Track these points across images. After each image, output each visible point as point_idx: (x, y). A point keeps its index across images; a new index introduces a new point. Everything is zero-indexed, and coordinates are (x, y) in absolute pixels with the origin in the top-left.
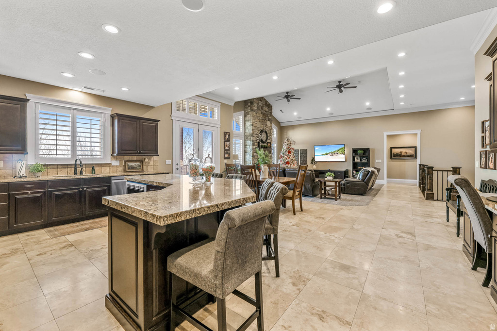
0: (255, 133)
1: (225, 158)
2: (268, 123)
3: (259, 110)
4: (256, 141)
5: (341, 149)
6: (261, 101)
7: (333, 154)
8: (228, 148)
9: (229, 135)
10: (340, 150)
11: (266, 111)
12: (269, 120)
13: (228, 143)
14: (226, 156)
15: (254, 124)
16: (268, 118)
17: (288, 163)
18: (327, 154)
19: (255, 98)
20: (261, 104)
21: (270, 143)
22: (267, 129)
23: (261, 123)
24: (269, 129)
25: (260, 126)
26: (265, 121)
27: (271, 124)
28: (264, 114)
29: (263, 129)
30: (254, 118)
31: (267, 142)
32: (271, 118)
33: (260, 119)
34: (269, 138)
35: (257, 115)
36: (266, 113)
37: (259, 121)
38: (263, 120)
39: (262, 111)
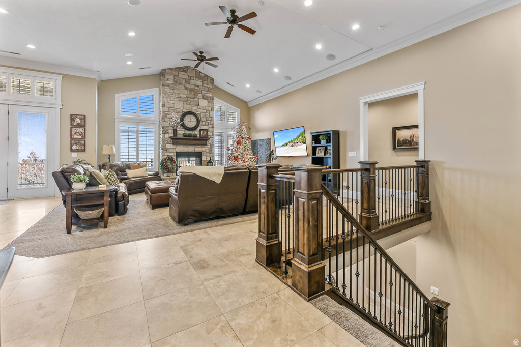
0: (168, 116)
1: (73, 150)
2: (204, 103)
3: (181, 84)
4: (171, 128)
5: (301, 134)
6: (184, 71)
7: (293, 143)
8: (80, 137)
9: (84, 119)
10: (299, 136)
11: (196, 86)
12: (204, 98)
13: (80, 130)
14: (76, 147)
15: (166, 104)
16: (203, 96)
17: (236, 158)
18: (287, 144)
19: (169, 69)
20: (182, 75)
21: (206, 130)
22: (199, 110)
23: (184, 103)
24: (205, 111)
25: (181, 107)
26: (196, 99)
27: (210, 104)
28: (191, 90)
29: (188, 111)
30: (167, 96)
31: (198, 129)
32: (211, 95)
33: (180, 97)
34: (204, 123)
35: (175, 92)
36: (196, 88)
37: (178, 99)
38: (189, 99)
39: (187, 86)
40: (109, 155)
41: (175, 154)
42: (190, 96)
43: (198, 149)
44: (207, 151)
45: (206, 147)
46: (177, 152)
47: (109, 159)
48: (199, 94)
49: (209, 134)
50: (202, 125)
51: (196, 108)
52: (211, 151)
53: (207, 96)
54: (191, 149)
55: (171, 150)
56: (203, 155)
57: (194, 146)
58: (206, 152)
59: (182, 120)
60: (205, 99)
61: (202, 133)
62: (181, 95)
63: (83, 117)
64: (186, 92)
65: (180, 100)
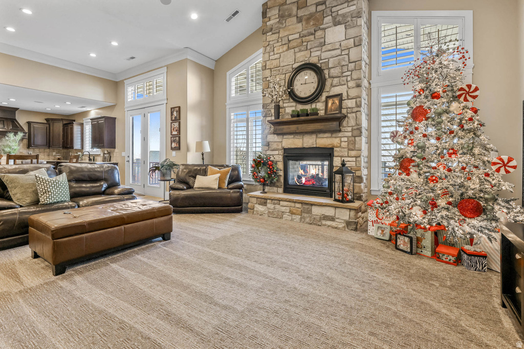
1: (172, 149)
2: (336, 35)
8: (176, 133)
9: (179, 112)
12: (336, 23)
13: (176, 125)
14: (174, 145)
15: (268, 63)
21: (340, 96)
23: (297, 50)
24: (338, 52)
25: (290, 60)
26: (319, 33)
27: (352, 32)
28: (310, 17)
29: (303, 63)
30: (268, 48)
31: (323, 98)
32: (354, 8)
33: (289, 41)
34: (336, 81)
35: (280, 36)
36: (320, 8)
37: (285, 47)
38: (304, 39)
39: (301, 13)
40: (203, 154)
41: (281, 152)
42: (305, 32)
43: (324, 141)
44: (344, 144)
45: (340, 134)
46: (285, 149)
47: (203, 159)
48: (326, 20)
49: (350, 103)
50: (332, 86)
51: (318, 53)
52: (352, 145)
53: (344, 16)
54: (309, 141)
55: (274, 146)
56: (336, 154)
57: (314, 136)
58: (340, 147)
59: (291, 83)
60: (339, 23)
61: (330, 104)
62: (291, 38)
63: (177, 109)
64: (299, 27)
65: (289, 49)
